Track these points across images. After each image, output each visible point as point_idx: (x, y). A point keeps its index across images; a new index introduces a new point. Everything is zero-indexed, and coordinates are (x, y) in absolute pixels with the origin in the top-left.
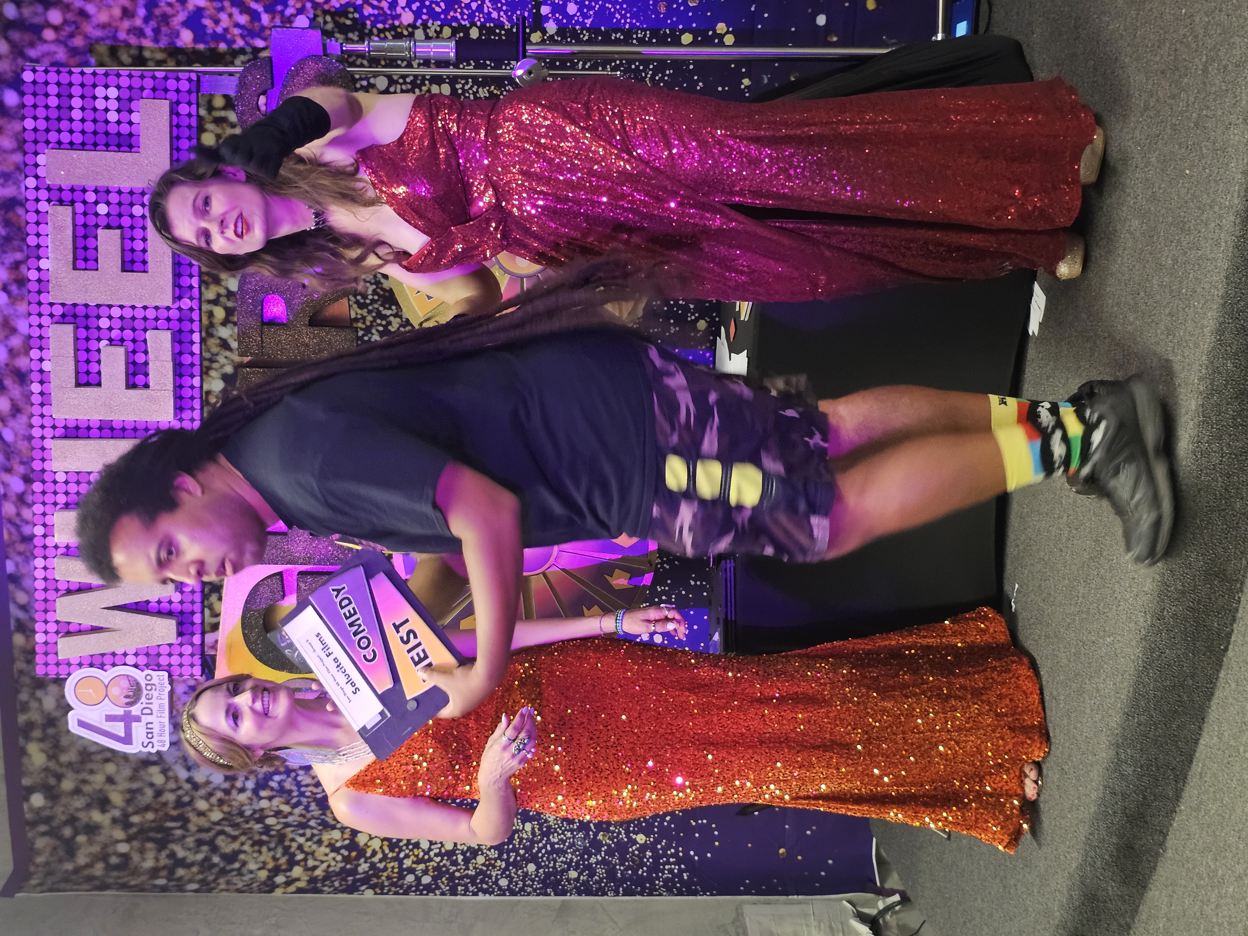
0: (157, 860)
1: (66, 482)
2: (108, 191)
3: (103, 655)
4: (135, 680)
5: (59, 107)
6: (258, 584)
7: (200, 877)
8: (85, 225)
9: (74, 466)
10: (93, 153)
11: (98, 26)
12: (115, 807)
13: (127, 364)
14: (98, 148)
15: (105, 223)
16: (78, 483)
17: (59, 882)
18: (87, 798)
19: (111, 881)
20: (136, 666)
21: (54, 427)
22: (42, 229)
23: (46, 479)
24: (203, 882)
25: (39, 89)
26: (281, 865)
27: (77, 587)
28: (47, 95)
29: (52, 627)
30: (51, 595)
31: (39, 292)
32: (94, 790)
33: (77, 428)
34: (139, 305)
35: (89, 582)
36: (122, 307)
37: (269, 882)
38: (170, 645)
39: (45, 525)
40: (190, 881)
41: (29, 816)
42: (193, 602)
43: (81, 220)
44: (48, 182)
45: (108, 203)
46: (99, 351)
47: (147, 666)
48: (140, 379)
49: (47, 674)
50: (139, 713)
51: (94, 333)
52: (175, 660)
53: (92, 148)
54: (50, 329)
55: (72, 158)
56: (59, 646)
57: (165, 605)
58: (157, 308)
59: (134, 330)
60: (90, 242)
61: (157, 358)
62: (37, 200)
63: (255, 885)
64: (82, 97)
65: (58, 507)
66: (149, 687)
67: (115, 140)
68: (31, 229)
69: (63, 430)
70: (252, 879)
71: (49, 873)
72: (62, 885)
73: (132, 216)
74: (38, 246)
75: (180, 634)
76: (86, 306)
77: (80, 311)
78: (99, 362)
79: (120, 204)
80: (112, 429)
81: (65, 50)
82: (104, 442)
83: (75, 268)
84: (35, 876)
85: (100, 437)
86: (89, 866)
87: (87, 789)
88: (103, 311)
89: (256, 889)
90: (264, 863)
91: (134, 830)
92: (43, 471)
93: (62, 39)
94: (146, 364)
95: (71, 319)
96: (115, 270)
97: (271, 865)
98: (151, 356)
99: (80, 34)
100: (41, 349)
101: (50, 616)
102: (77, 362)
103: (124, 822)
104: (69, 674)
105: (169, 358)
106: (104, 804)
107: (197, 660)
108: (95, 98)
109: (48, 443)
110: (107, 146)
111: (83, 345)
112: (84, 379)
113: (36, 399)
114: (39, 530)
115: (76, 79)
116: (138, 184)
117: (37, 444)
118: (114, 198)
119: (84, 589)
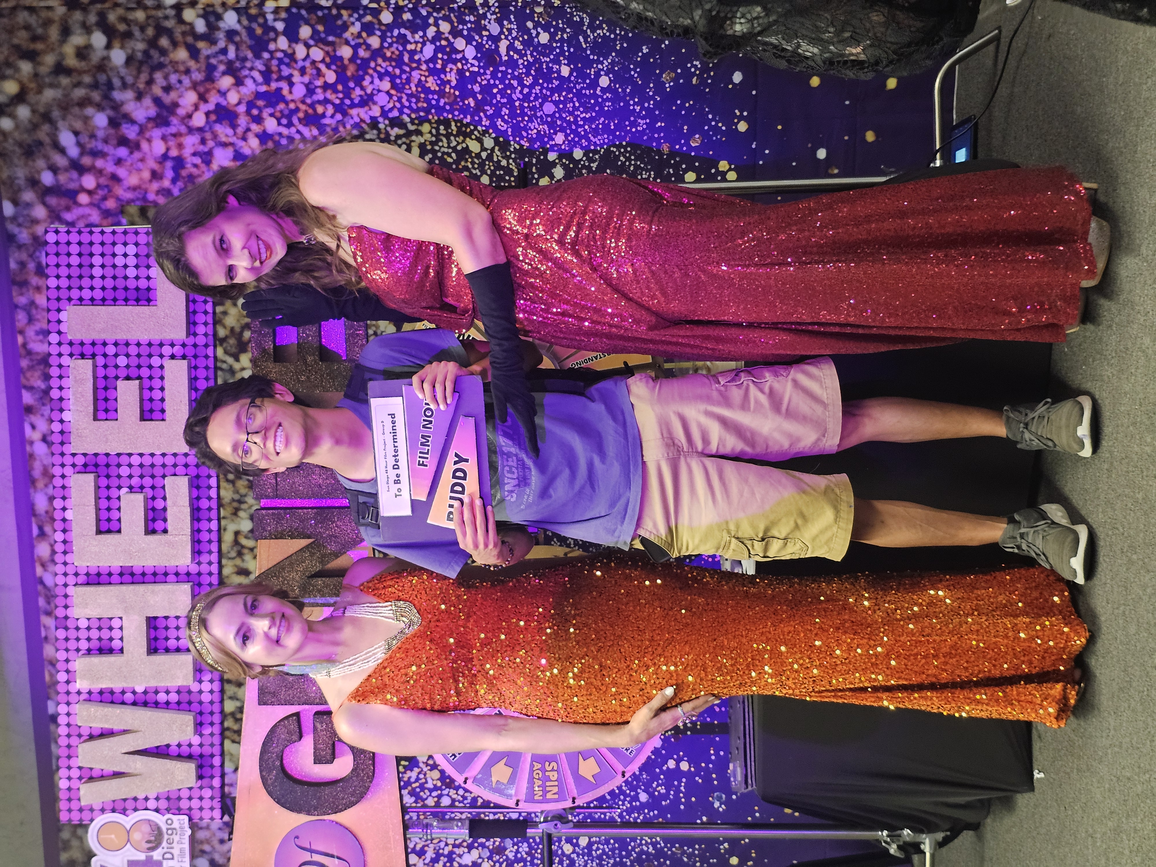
1: (89, 628)
2: (127, 344)
3: (125, 800)
4: (157, 825)
5: (80, 266)
6: (275, 726)
8: (106, 377)
9: (95, 613)
10: (111, 308)
11: (129, 188)
13: (146, 510)
14: (117, 303)
15: (125, 375)
16: (100, 629)
20: (157, 810)
21: (76, 574)
22: (64, 383)
23: (69, 626)
25: (63, 249)
27: (99, 732)
28: (69, 255)
29: (75, 773)
30: (74, 741)
31: (62, 443)
33: (99, 574)
34: (158, 453)
35: (110, 727)
36: (141, 455)
38: (190, 789)
39: (68, 671)
42: (212, 745)
43: (101, 372)
44: (70, 337)
45: (127, 355)
46: (119, 498)
47: (168, 810)
48: (159, 525)
49: (70, 820)
50: (160, 858)
51: (114, 482)
52: (195, 804)
53: (112, 303)
54: (72, 479)
55: (93, 314)
56: (82, 792)
57: (185, 749)
58: (175, 455)
59: (153, 476)
60: (110, 394)
61: (174, 504)
62: (60, 355)
64: (103, 255)
65: (81, 653)
66: (170, 832)
67: (134, 295)
68: (54, 383)
69: (86, 577)
73: (150, 367)
74: (61, 399)
75: (200, 777)
76: (107, 455)
77: (102, 460)
78: (119, 509)
79: (139, 356)
80: (132, 574)
81: (99, 212)
82: (124, 588)
83: (95, 419)
85: (121, 583)
88: (124, 460)
92: (66, 618)
93: (96, 202)
94: (165, 509)
95: (93, 469)
96: (134, 419)
98: (169, 502)
99: (112, 197)
100: (64, 498)
101: (73, 762)
102: (98, 509)
104: (92, 820)
105: (187, 503)
107: (217, 804)
108: (114, 255)
109: (71, 590)
110: (126, 301)
111: (104, 493)
112: (105, 526)
113: (59, 548)
114: (62, 677)
115: (97, 238)
116: (156, 336)
117: (60, 591)
118: (133, 350)
119: (106, 734)
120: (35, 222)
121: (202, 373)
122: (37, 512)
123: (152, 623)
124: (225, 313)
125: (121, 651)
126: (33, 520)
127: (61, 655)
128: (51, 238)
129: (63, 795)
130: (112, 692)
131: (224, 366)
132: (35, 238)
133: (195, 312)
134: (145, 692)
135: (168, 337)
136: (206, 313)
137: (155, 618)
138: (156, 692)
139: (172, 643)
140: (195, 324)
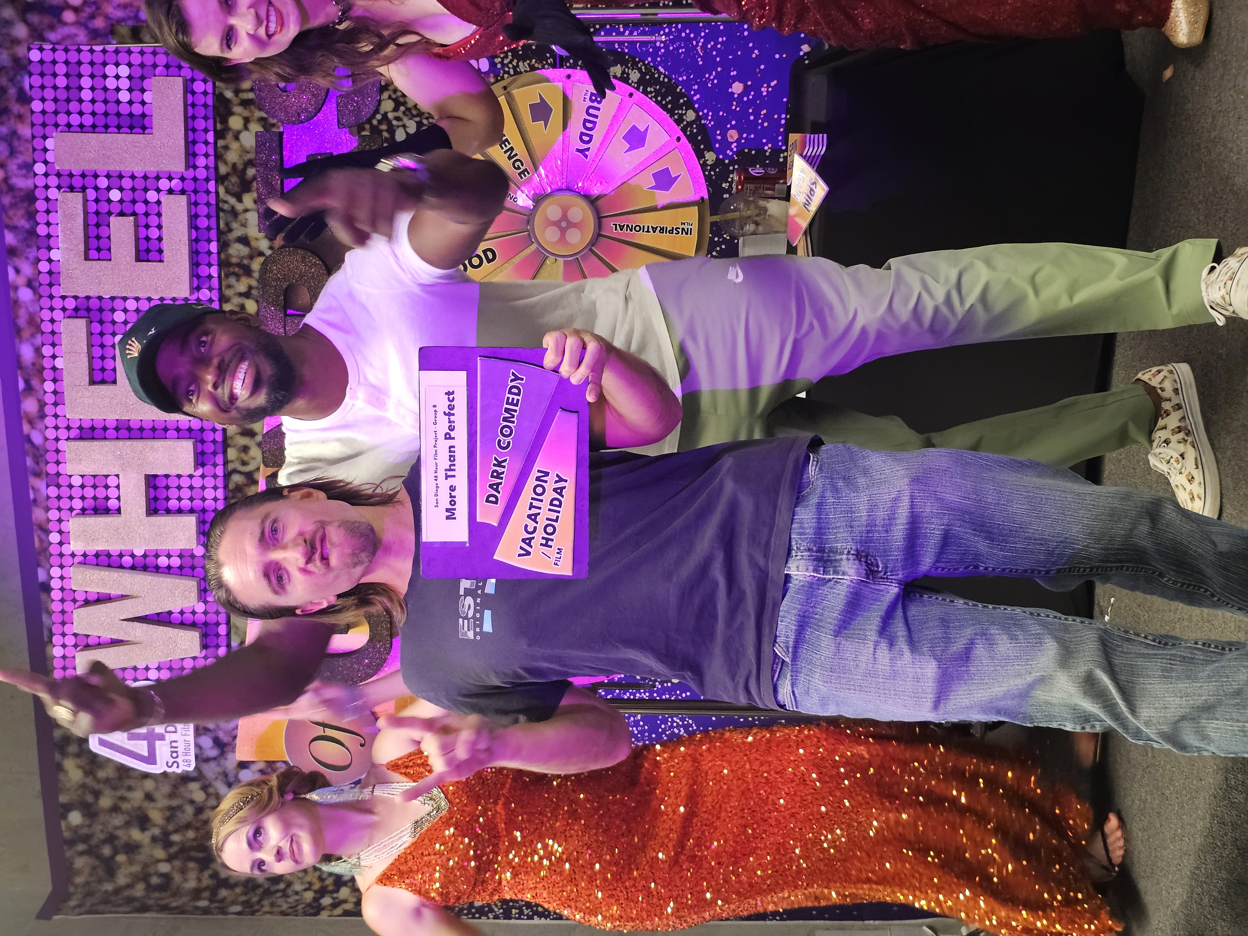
0: (199, 880)
1: (83, 486)
2: (121, 176)
3: (124, 669)
5: (67, 88)
7: (243, 898)
8: (97, 213)
9: (90, 469)
10: (102, 136)
11: (119, 6)
12: (155, 825)
14: (109, 130)
15: (118, 210)
16: (95, 487)
17: (99, 904)
18: (125, 815)
19: (151, 902)
21: (68, 428)
22: (52, 218)
23: (61, 483)
24: (247, 904)
25: (47, 69)
26: (327, 886)
27: (96, 597)
28: (55, 75)
29: (70, 641)
30: (68, 606)
31: (51, 285)
32: (133, 807)
33: (93, 428)
34: (156, 297)
35: (108, 592)
36: (137, 299)
37: (315, 904)
38: (194, 658)
39: (60, 532)
40: (233, 903)
41: (67, 834)
43: (93, 207)
44: (57, 168)
45: (121, 189)
50: (163, 731)
51: (109, 328)
53: (104, 130)
54: (62, 324)
55: (82, 142)
56: (78, 660)
57: (188, 616)
60: (103, 231)
62: (47, 187)
63: (300, 907)
64: (92, 76)
65: (74, 513)
67: (128, 121)
68: (41, 218)
69: (78, 431)
70: (297, 900)
71: (89, 894)
72: (101, 907)
73: (146, 202)
74: (49, 236)
75: (204, 646)
76: (100, 298)
77: (94, 304)
79: (133, 189)
80: (129, 429)
81: (86, 32)
82: (120, 443)
83: (87, 258)
84: (75, 897)
85: (117, 438)
86: (129, 886)
87: (125, 806)
88: (118, 304)
89: (301, 911)
90: (310, 884)
91: (173, 850)
92: (58, 474)
93: (83, 21)
95: (85, 313)
96: (128, 259)
97: (317, 886)
99: (100, 15)
100: (54, 345)
101: (67, 629)
102: (91, 358)
103: (164, 840)
106: (143, 822)
108: (105, 77)
109: (63, 445)
110: (119, 128)
111: (97, 340)
112: (99, 377)
113: (50, 399)
114: (54, 538)
115: (86, 57)
116: (152, 169)
117: (51, 446)
118: (127, 183)
119: (103, 599)
120: (16, 42)
121: (203, 210)
122: (23, 365)
123: (152, 481)
124: (226, 148)
125: (119, 511)
126: (19, 372)
127: (53, 515)
128: (35, 55)
129: (57, 663)
130: (108, 555)
131: (226, 207)
132: (16, 60)
133: (194, 142)
134: (145, 556)
135: (166, 169)
136: (206, 143)
137: (155, 476)
138: (157, 556)
139: (173, 504)
140: (195, 155)
